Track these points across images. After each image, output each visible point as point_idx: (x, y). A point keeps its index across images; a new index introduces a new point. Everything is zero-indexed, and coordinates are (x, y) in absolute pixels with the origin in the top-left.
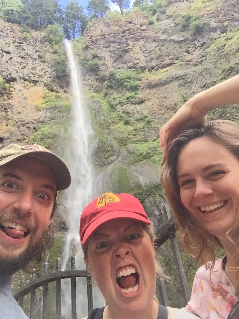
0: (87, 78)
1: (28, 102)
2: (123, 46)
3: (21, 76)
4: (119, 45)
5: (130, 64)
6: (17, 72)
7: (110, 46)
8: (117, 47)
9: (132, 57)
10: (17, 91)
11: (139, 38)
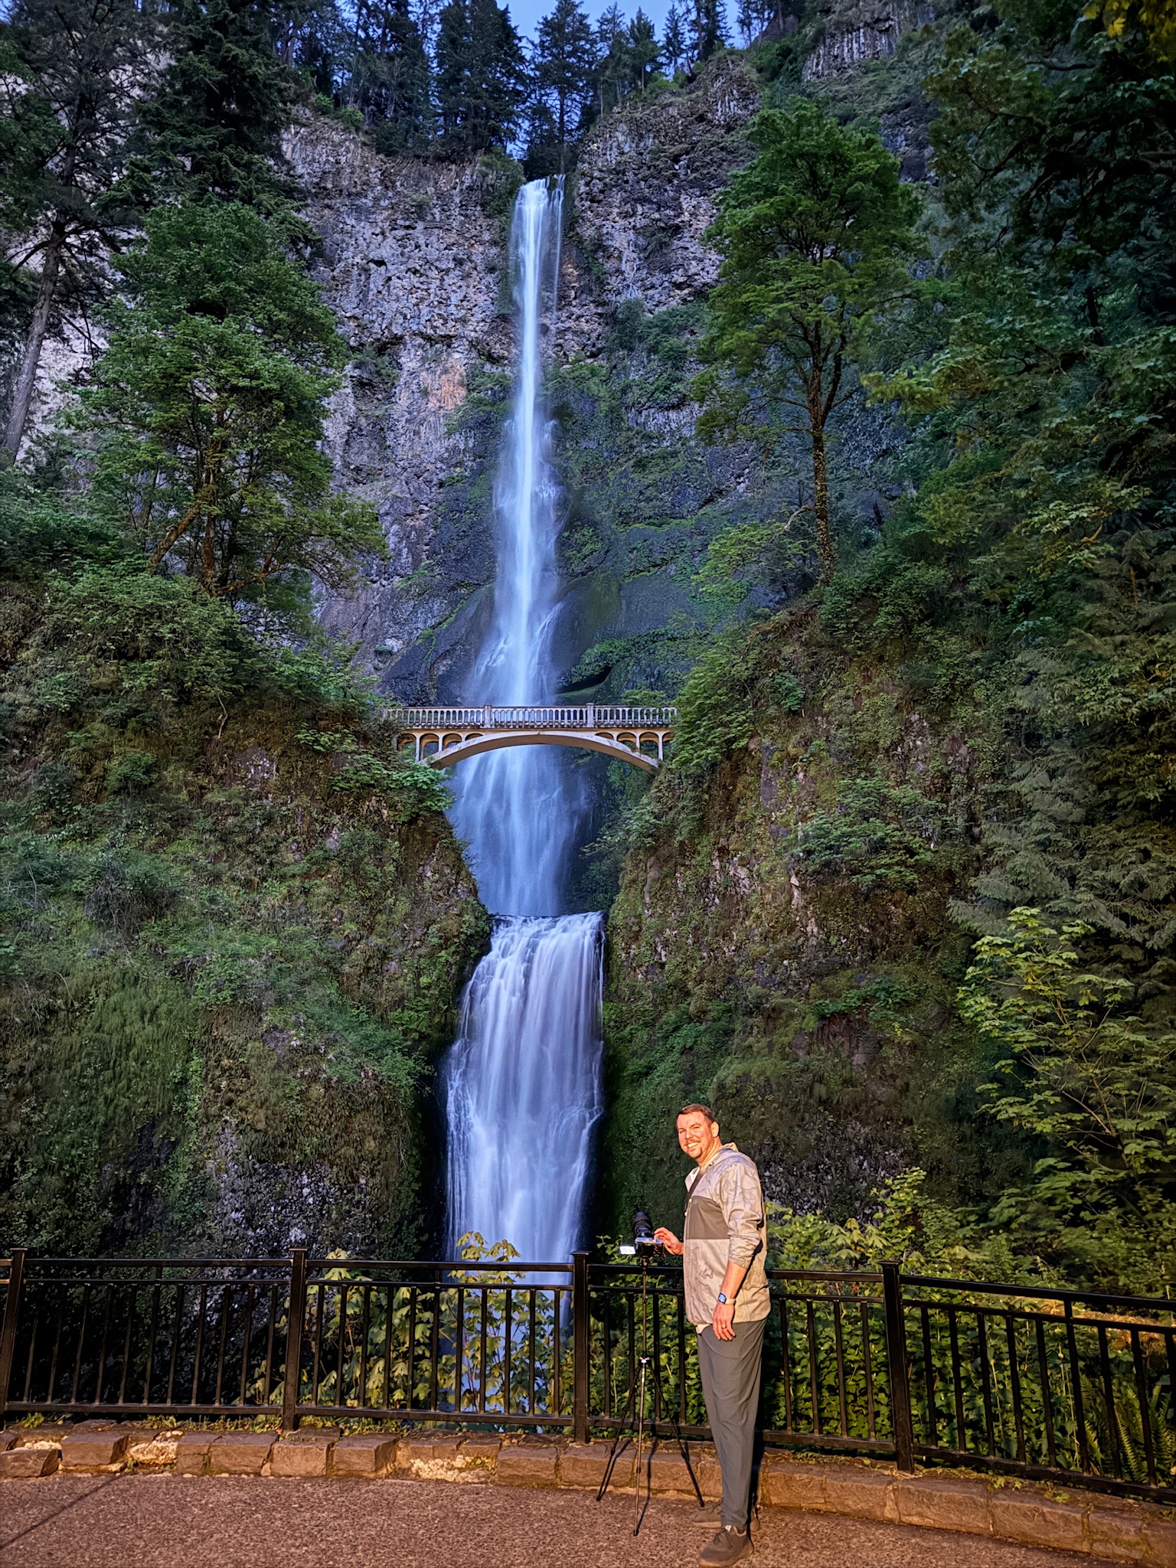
0: (577, 311)
1: (430, 405)
2: (666, 215)
3: (415, 328)
5: (678, 277)
6: (405, 317)
7: (634, 214)
8: (652, 216)
9: (684, 253)
10: (404, 373)
11: (712, 184)
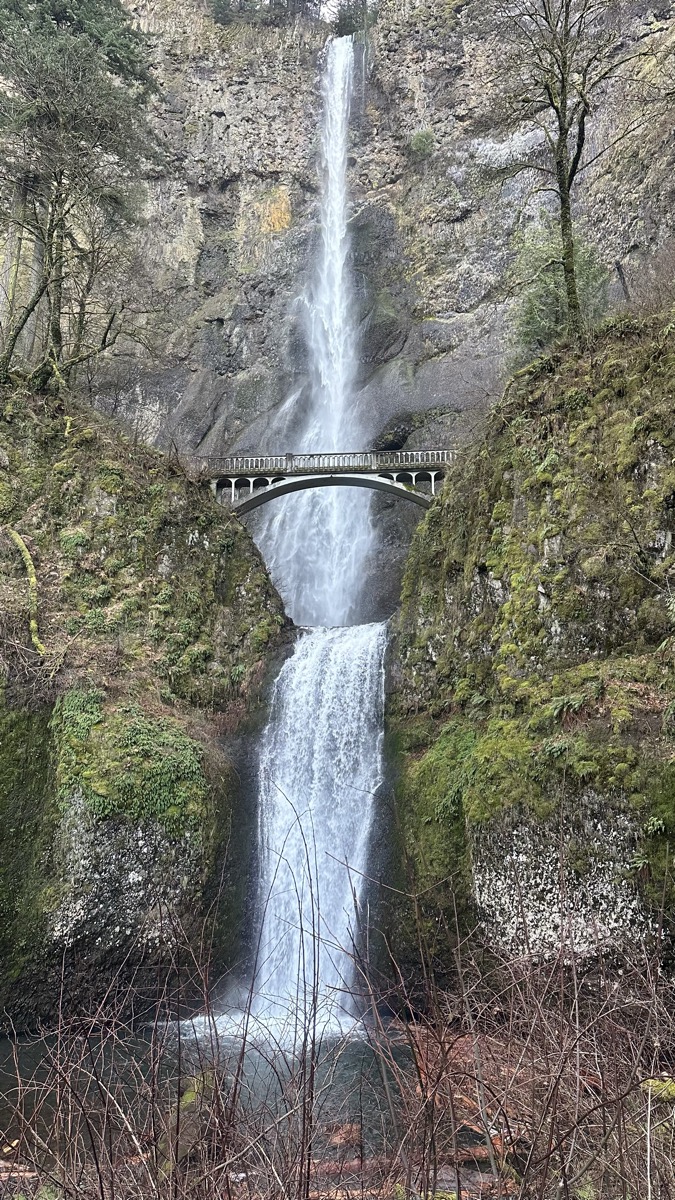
0: (379, 145)
1: (263, 229)
2: (450, 58)
3: (249, 167)
4: (444, 55)
5: (461, 111)
6: (241, 158)
7: (424, 59)
8: (439, 60)
9: (466, 90)
10: (242, 204)
